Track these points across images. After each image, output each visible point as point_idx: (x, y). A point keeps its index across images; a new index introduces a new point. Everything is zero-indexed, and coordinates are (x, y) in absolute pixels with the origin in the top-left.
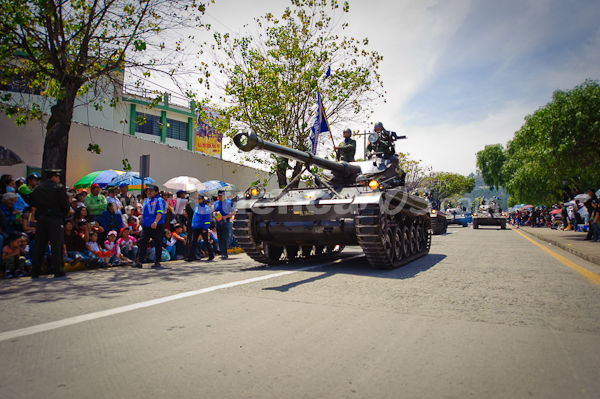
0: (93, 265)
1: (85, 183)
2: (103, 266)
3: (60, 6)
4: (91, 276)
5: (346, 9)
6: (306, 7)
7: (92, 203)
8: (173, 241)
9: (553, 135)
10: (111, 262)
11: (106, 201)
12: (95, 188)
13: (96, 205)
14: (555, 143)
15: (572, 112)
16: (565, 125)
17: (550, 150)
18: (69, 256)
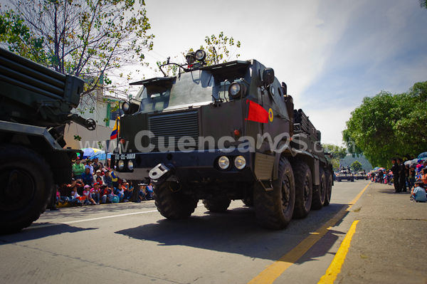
0: (75, 204)
2: (80, 205)
3: (63, 58)
5: (239, 46)
6: (214, 45)
7: (76, 169)
8: (123, 190)
9: (364, 124)
10: (84, 203)
11: (84, 168)
13: (78, 170)
14: (365, 130)
15: (373, 111)
16: (370, 119)
17: (362, 135)
18: (62, 199)
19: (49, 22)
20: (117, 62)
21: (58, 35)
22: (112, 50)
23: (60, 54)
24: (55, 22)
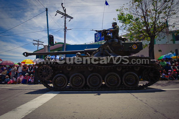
1: (160, 59)
2: (167, 80)
4: (163, 82)
7: (162, 64)
10: (169, 79)
11: (166, 63)
12: (162, 60)
13: (163, 65)
19: (140, 11)
20: (174, 12)
21: (144, 14)
22: (170, 7)
23: (146, 21)
24: (143, 10)
